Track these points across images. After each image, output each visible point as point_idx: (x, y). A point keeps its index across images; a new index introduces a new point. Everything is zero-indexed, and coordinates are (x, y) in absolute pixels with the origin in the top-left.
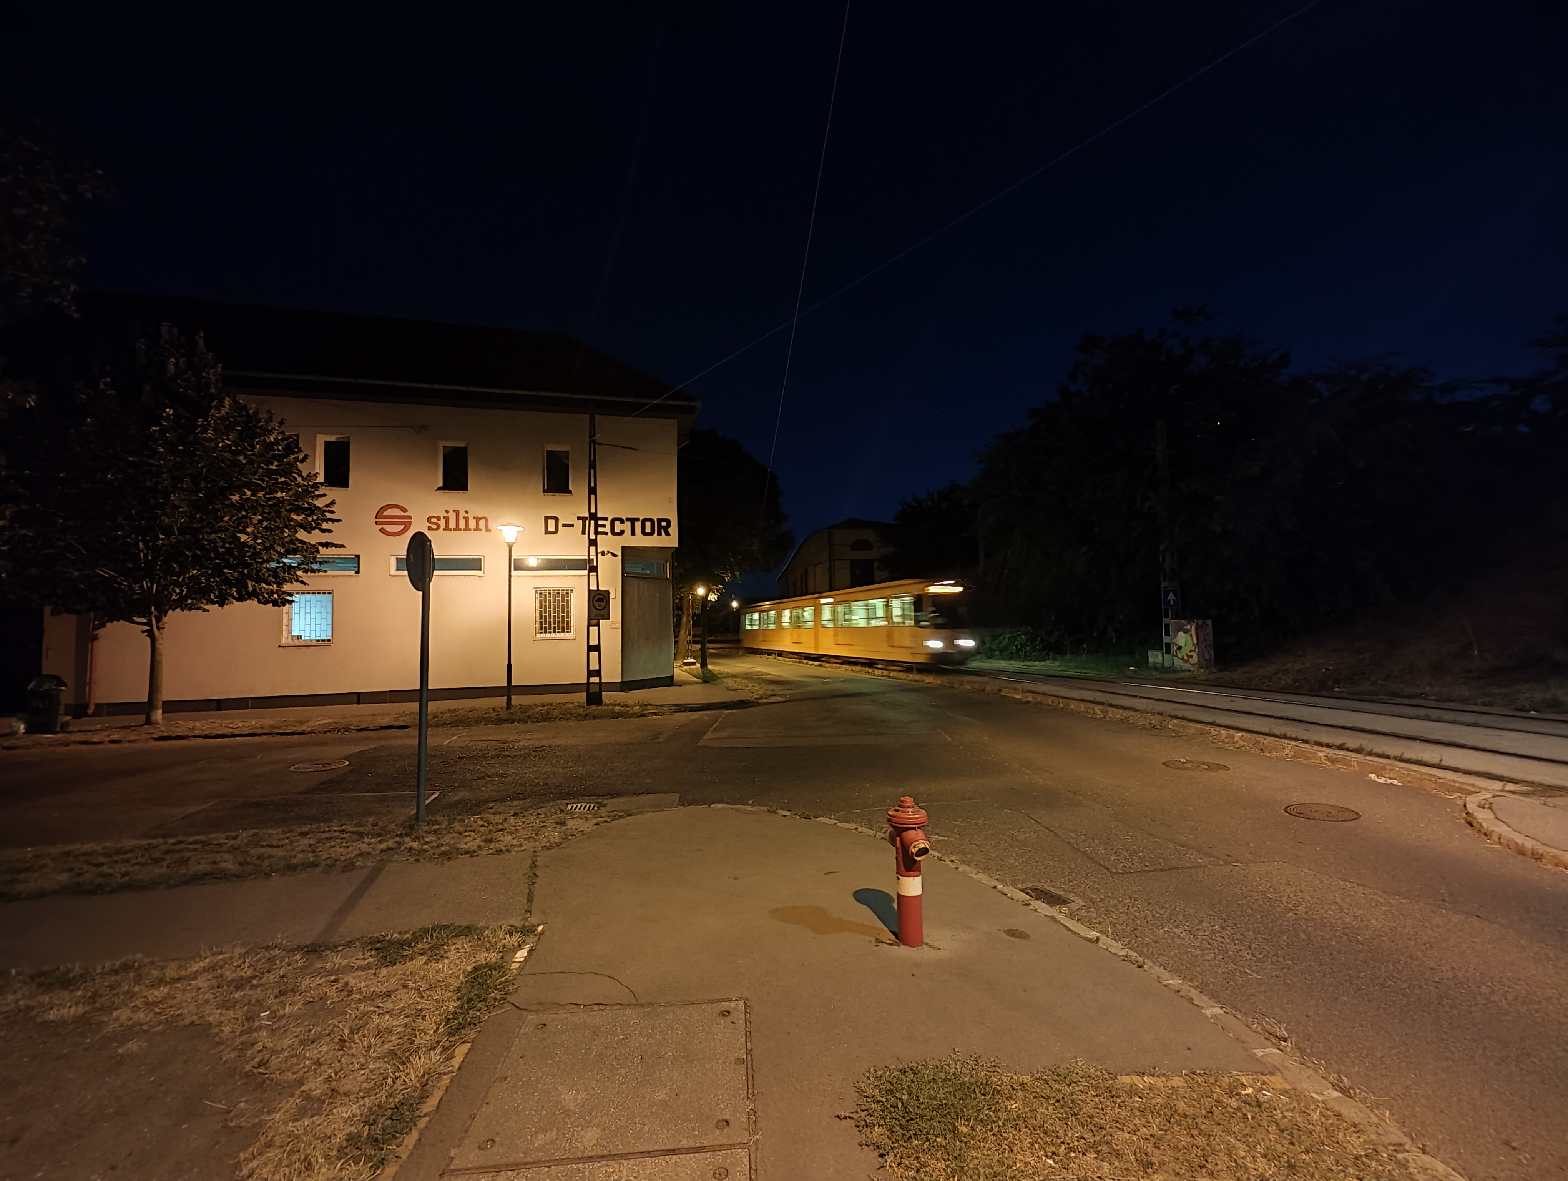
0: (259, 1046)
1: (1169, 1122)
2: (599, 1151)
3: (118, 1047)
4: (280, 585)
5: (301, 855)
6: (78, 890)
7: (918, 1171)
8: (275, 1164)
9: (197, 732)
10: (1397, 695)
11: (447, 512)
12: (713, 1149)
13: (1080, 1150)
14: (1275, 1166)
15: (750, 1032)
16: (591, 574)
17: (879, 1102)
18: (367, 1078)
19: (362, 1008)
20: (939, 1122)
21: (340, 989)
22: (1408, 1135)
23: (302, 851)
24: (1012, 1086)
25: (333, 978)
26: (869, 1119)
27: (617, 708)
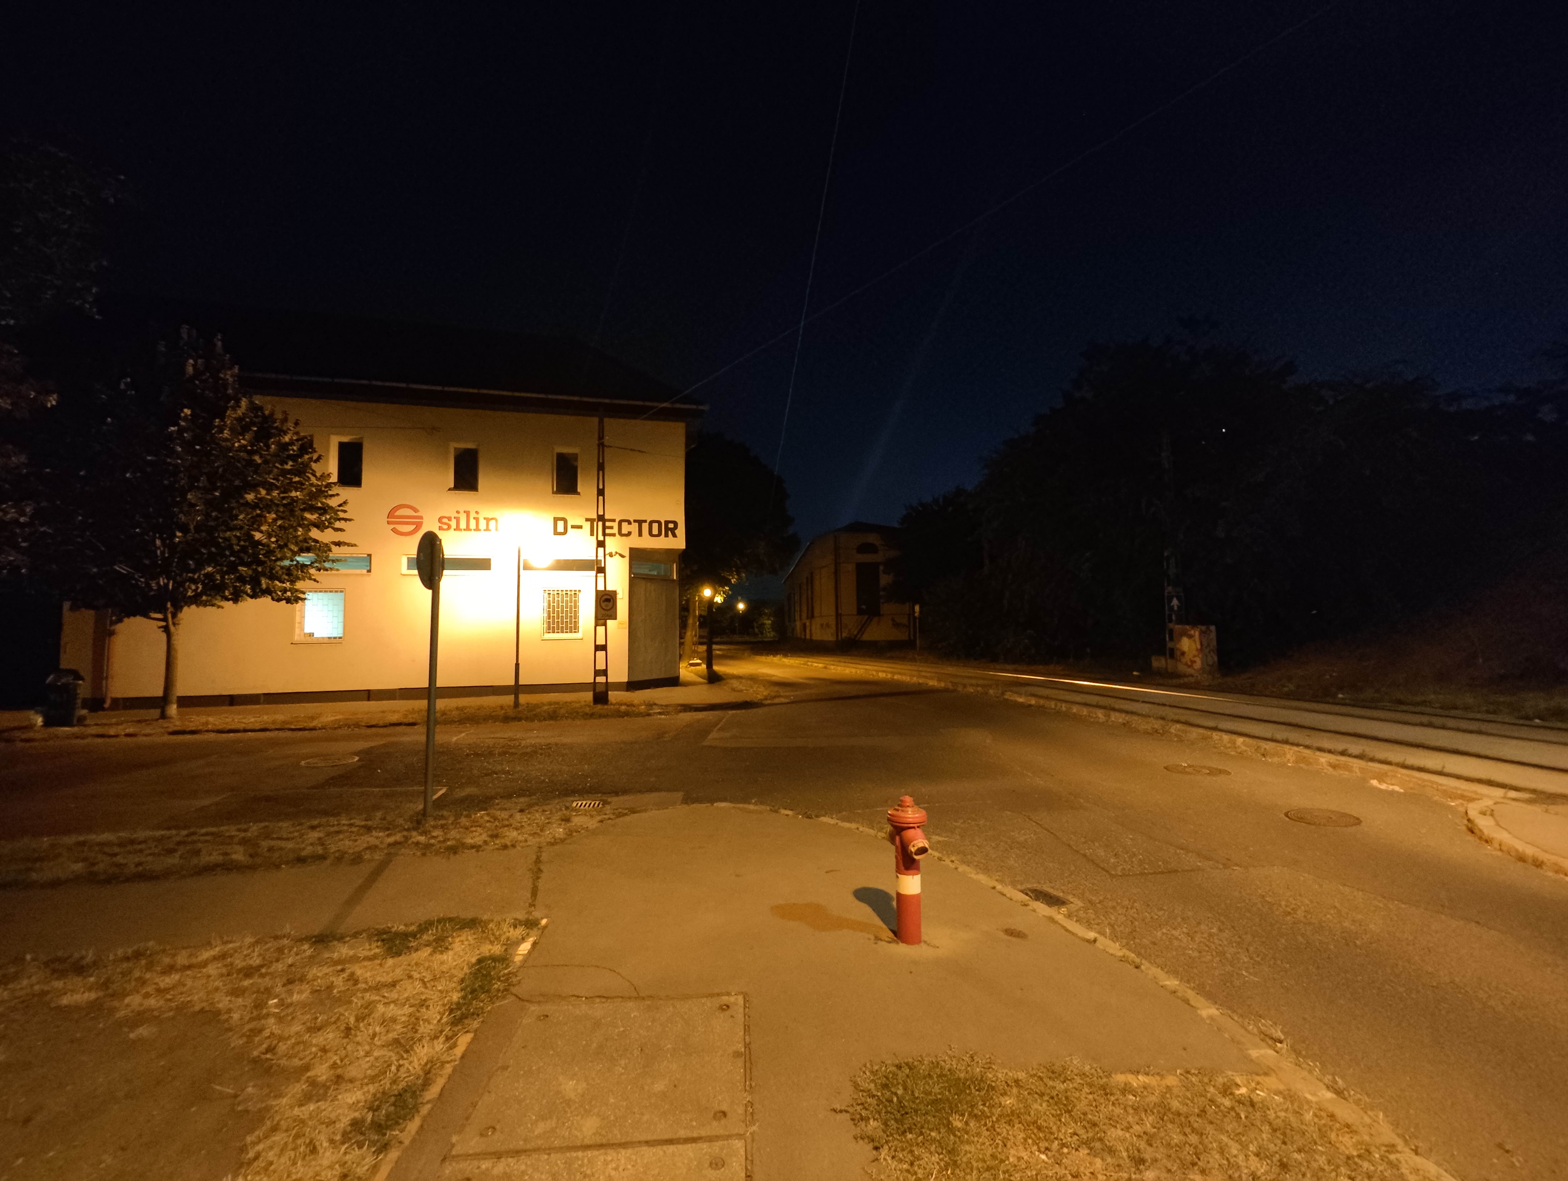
0: (266, 1033)
1: (1163, 1120)
2: (599, 1140)
3: (129, 1032)
4: (293, 582)
5: (310, 848)
6: (92, 878)
7: (912, 1164)
8: (281, 1147)
9: (210, 727)
10: (1401, 702)
11: (458, 512)
12: (710, 1139)
13: (1073, 1146)
14: (1268, 1164)
15: (749, 1027)
16: (599, 575)
17: (874, 1096)
18: (372, 1065)
19: (368, 996)
20: (934, 1117)
21: (346, 978)
22: (1402, 1136)
23: (312, 844)
24: (1006, 1082)
25: (339, 968)
26: (864, 1113)
27: (623, 708)
